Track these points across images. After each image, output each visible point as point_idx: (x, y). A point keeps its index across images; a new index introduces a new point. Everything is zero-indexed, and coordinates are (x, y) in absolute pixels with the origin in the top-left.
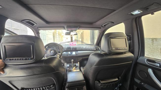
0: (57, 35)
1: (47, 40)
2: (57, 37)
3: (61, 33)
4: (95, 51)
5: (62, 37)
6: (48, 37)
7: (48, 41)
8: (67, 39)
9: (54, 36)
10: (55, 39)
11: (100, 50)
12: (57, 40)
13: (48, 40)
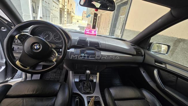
0: (66, 13)
1: (51, 17)
2: (66, 16)
3: (71, 12)
4: (135, 55)
5: (71, 18)
6: (52, 13)
7: (52, 20)
8: (78, 21)
9: (61, 15)
10: (63, 19)
11: (142, 56)
12: (65, 21)
13: (53, 18)
